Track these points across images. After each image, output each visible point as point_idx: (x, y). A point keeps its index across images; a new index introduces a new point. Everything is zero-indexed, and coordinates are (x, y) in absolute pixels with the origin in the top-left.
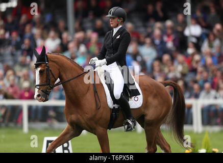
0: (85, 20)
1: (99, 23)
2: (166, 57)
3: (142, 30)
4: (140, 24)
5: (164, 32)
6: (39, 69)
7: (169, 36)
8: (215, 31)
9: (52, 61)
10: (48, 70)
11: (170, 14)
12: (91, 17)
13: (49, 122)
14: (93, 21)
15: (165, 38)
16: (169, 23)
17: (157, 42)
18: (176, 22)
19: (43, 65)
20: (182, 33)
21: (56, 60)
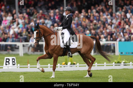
0: (23, 9)
1: (28, 10)
2: (56, 25)
3: (46, 13)
4: (45, 11)
5: (55, 14)
6: (36, 31)
7: (57, 16)
8: (75, 14)
9: (41, 28)
10: (40, 32)
11: (58, 7)
12: (25, 8)
13: (8, 51)
14: (26, 10)
15: (56, 17)
16: (57, 11)
17: (52, 18)
18: (60, 10)
19: (38, 30)
20: (62, 14)
21: (43, 28)
